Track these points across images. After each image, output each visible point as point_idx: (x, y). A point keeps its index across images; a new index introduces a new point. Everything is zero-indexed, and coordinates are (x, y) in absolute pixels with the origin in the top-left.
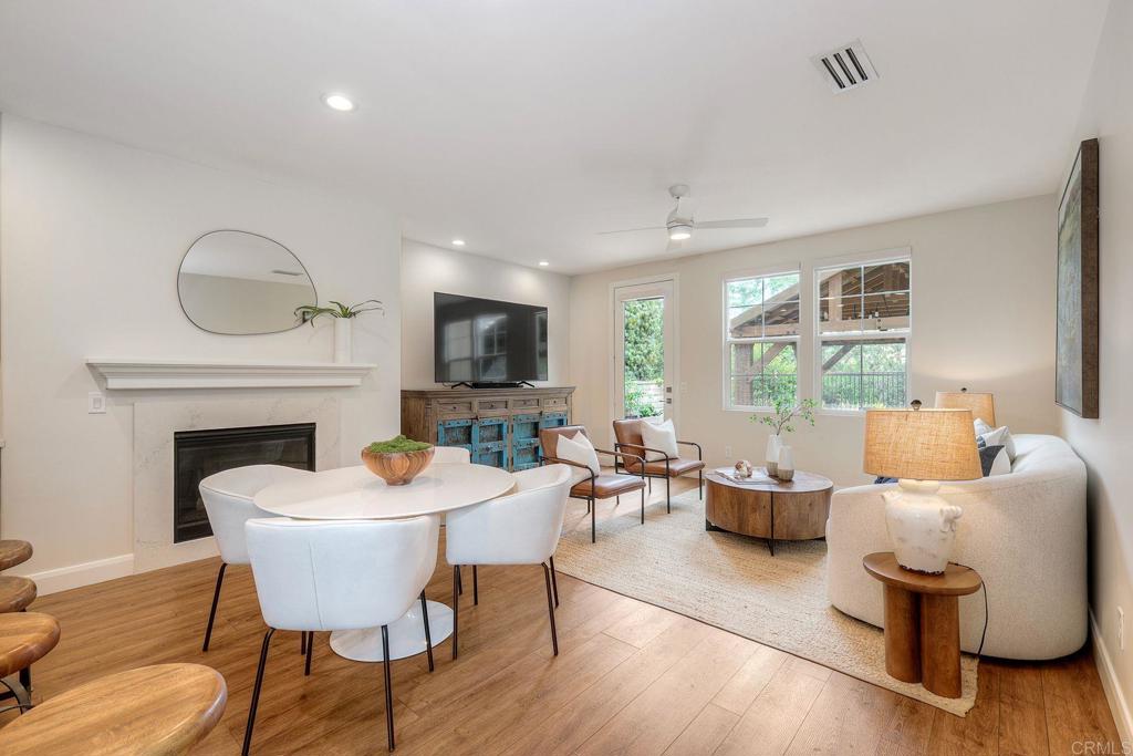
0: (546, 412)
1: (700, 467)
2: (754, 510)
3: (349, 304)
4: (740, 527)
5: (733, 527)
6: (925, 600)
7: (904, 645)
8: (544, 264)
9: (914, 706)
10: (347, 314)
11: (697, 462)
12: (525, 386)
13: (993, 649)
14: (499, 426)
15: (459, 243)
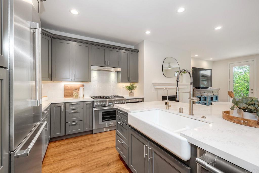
0: (214, 94)
8: (211, 59)
14: (206, 98)
15: (196, 56)
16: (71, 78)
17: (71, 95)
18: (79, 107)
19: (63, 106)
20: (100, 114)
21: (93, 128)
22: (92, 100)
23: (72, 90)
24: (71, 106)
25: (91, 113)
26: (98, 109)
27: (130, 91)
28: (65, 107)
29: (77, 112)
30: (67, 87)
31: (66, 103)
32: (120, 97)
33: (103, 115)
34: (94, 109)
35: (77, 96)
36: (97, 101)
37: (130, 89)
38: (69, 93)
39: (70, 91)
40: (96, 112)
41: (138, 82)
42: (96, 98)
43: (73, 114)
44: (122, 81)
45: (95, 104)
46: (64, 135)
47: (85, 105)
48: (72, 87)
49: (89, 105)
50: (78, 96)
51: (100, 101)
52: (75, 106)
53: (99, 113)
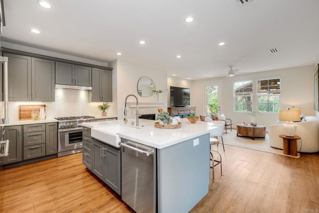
0: (191, 112)
1: (231, 125)
2: (250, 131)
3: (162, 90)
4: (247, 135)
5: (245, 135)
6: (291, 141)
7: (287, 149)
8: (189, 78)
9: (289, 157)
10: (160, 92)
11: (230, 123)
12: (186, 107)
13: (303, 151)
14: (183, 116)
15: (174, 75)
16: (28, 98)
17: (29, 117)
18: (40, 129)
19: (19, 129)
20: (67, 136)
21: (58, 151)
22: (57, 121)
23: (30, 111)
24: (30, 128)
25: (56, 135)
26: (64, 130)
27: (103, 111)
28: (23, 130)
29: (38, 135)
30: (23, 108)
31: (23, 125)
32: (91, 117)
33: (70, 137)
34: (59, 130)
35: (37, 118)
36: (63, 122)
37: (103, 108)
38: (25, 114)
39: (27, 113)
40: (62, 133)
41: (112, 101)
42: (62, 119)
43: (33, 137)
44: (93, 100)
45: (60, 125)
46: (22, 161)
47: (48, 127)
48: (30, 107)
49: (52, 127)
50: (39, 118)
51: (66, 122)
52: (35, 128)
53: (65, 135)
